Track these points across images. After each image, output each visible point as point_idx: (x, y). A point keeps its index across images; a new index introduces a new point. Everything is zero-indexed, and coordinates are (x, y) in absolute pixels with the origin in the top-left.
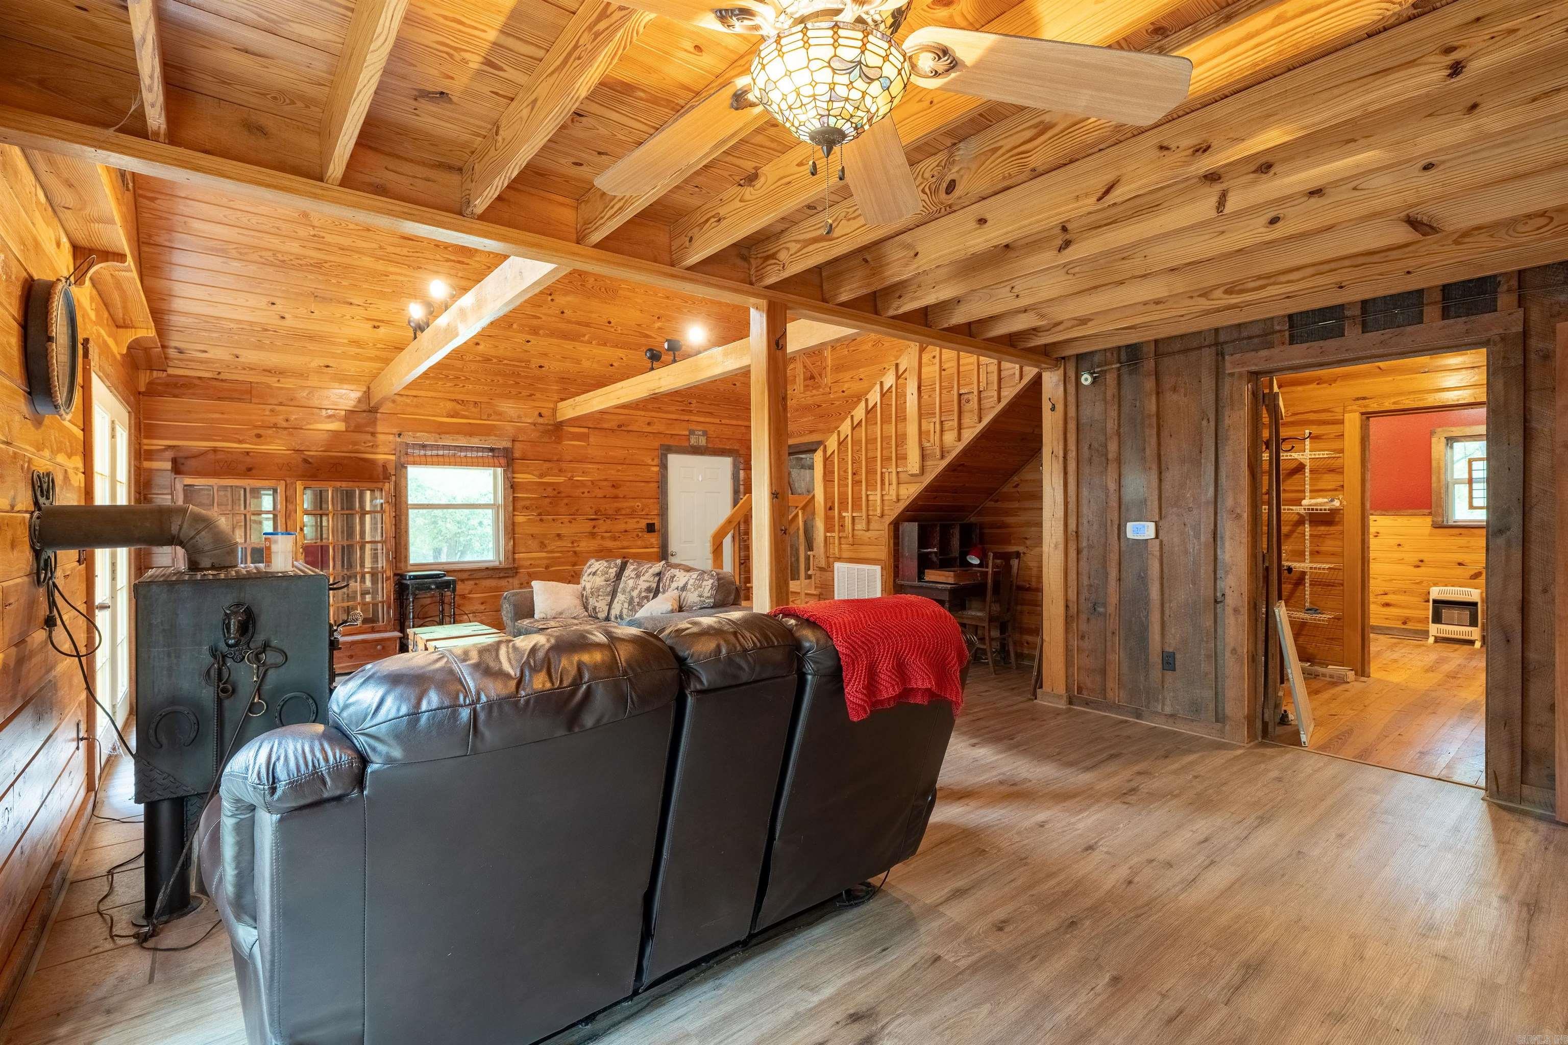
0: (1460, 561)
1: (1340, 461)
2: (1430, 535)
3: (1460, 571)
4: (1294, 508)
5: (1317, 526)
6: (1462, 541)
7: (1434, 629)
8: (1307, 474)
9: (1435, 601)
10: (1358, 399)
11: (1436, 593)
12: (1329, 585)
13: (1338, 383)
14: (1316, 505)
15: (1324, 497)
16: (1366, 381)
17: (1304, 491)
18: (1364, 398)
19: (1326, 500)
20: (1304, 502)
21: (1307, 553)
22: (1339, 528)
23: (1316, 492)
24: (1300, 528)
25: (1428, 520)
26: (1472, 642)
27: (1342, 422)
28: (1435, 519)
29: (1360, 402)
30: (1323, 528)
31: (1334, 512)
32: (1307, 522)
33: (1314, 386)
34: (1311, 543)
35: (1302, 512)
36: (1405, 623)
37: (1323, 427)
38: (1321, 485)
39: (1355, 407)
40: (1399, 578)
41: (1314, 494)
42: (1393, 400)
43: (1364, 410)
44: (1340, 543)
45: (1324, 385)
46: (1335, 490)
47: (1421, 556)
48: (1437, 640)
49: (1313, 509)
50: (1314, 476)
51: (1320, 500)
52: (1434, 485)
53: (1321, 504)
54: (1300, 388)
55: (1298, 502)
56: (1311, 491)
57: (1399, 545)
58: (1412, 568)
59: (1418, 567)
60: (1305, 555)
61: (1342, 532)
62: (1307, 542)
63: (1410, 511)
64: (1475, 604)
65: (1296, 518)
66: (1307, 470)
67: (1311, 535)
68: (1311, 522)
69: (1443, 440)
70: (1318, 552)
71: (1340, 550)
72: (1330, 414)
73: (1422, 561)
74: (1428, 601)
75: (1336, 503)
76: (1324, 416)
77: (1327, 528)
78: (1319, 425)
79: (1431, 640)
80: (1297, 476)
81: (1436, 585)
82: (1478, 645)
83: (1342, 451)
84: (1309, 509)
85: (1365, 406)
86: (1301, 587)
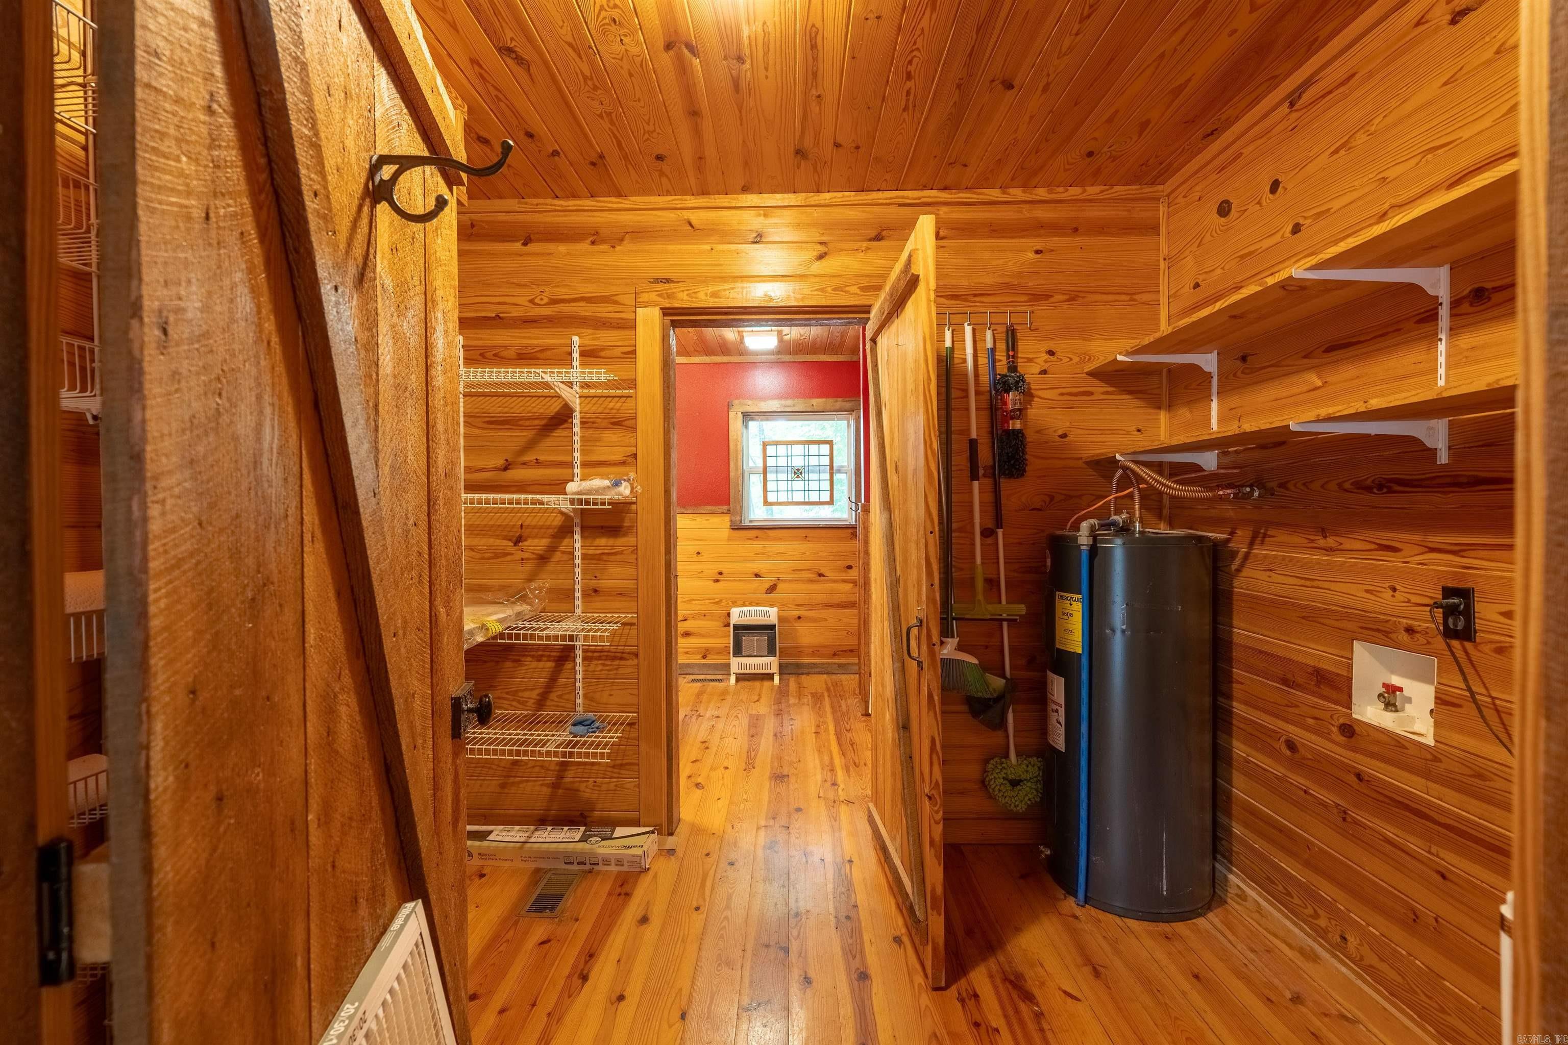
0: (756, 571)
1: (630, 403)
2: (729, 539)
3: (755, 584)
4: (545, 498)
5: (595, 537)
6: (757, 546)
7: (736, 664)
8: (576, 429)
9: (737, 628)
10: (657, 281)
11: (738, 615)
12: (614, 658)
13: (627, 245)
14: (589, 492)
15: (603, 476)
16: (671, 247)
17: (570, 465)
18: (668, 281)
19: (607, 483)
20: (571, 487)
21: (578, 594)
22: (630, 540)
23: (592, 466)
24: (566, 541)
25: (726, 520)
26: (770, 677)
27: (631, 325)
28: (733, 518)
29: (661, 287)
30: (602, 541)
31: (620, 508)
32: (577, 529)
33: (585, 246)
34: (584, 572)
35: (566, 507)
36: (704, 657)
37: (603, 333)
38: (602, 453)
39: (653, 296)
40: (697, 597)
41: (587, 471)
42: (711, 289)
43: (667, 304)
44: (630, 571)
45: (604, 247)
46: (623, 463)
47: (721, 567)
48: (740, 678)
49: (587, 502)
50: (591, 432)
51: (598, 483)
52: (732, 474)
53: (597, 491)
54: (562, 248)
55: (558, 487)
56: (584, 465)
57: (698, 553)
58: (711, 583)
59: (718, 581)
60: (574, 598)
61: (635, 550)
62: (577, 570)
63: (709, 508)
64: (772, 627)
65: (558, 521)
66: (576, 421)
67: (584, 557)
68: (583, 528)
69: (740, 416)
70: (595, 591)
71: (631, 584)
72: (611, 308)
73: (721, 573)
74: (728, 625)
75: (625, 490)
76: (603, 311)
77: (611, 541)
78: (596, 328)
79: (733, 679)
80: (558, 433)
81: (735, 604)
82: (777, 678)
83: (633, 384)
84: (580, 502)
85: (669, 296)
86: (568, 665)
